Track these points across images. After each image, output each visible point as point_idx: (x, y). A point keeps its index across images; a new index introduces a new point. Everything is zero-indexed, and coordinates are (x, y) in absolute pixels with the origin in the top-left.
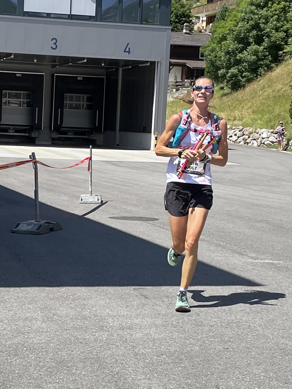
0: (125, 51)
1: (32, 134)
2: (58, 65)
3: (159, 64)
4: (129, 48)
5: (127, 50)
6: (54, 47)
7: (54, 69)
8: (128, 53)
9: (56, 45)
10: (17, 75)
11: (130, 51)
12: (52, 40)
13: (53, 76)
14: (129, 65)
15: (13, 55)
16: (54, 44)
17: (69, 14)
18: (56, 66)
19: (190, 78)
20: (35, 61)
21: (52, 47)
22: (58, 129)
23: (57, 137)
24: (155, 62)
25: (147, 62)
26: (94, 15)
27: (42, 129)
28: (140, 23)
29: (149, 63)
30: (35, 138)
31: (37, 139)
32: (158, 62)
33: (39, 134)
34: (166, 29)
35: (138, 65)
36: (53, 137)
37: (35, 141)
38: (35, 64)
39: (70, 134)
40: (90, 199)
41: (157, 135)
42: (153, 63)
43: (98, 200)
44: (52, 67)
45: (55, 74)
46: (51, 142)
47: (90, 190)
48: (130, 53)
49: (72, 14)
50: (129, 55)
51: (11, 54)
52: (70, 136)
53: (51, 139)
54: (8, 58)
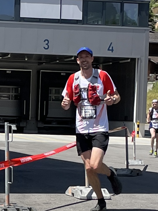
0: (109, 50)
1: (21, 124)
2: (44, 63)
3: (139, 61)
4: (112, 47)
5: (111, 48)
6: (46, 47)
7: (40, 66)
8: (111, 51)
9: (48, 45)
10: (8, 72)
11: (113, 49)
12: (45, 41)
13: (38, 72)
14: (110, 62)
15: (10, 55)
16: (47, 44)
17: (59, 18)
18: (42, 63)
19: (155, 73)
20: (26, 59)
21: (44, 47)
22: (44, 119)
23: (43, 126)
24: (135, 58)
25: (128, 59)
26: (81, 19)
27: (30, 119)
28: (121, 25)
29: (130, 59)
30: (23, 127)
31: (24, 129)
32: (138, 59)
33: (26, 124)
34: (145, 30)
35: (118, 61)
36: (39, 126)
37: (23, 130)
38: (26, 62)
39: (54, 123)
40: (136, 162)
41: (139, 123)
42: (133, 60)
43: (142, 163)
44: (38, 64)
45: (41, 71)
46: (37, 131)
47: (134, 156)
48: (113, 51)
49: (62, 18)
50: (112, 53)
51: (8, 54)
52: (54, 125)
53: (37, 129)
54: (4, 58)
